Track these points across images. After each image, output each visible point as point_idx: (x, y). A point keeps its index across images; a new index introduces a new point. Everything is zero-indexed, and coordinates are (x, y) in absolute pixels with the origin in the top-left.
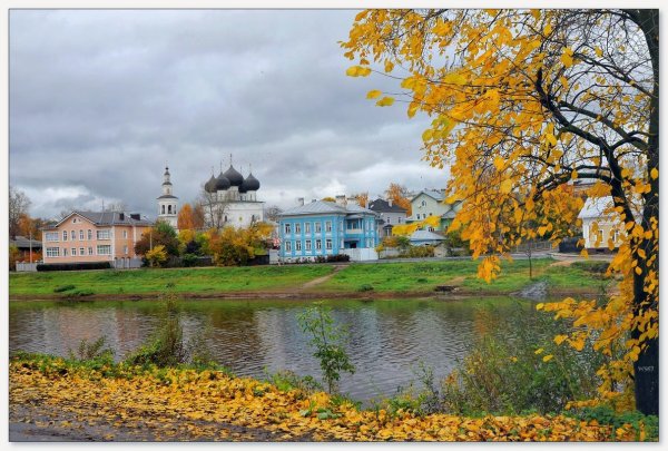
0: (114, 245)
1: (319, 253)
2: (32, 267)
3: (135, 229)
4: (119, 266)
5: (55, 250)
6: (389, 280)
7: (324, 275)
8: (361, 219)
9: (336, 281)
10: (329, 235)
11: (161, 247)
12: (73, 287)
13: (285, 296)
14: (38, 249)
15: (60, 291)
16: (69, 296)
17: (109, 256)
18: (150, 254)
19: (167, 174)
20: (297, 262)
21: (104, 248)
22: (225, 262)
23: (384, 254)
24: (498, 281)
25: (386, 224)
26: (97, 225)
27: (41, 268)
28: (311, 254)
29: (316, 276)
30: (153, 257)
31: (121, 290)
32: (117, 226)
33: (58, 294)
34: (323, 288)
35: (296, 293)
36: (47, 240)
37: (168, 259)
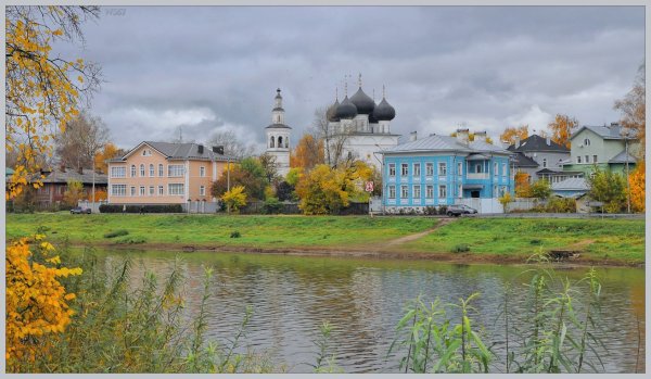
0: (187, 184)
1: (430, 202)
2: (95, 207)
3: (215, 165)
4: (192, 210)
5: (121, 188)
6: (495, 239)
7: (423, 230)
8: (487, 161)
9: (431, 238)
10: (443, 179)
11: (241, 189)
12: (126, 233)
13: (361, 254)
14: (103, 186)
15: (109, 237)
16: (117, 243)
17: (182, 198)
18: (228, 196)
19: (279, 97)
20: (402, 213)
21: (177, 187)
22: (314, 209)
23: (512, 206)
24: (635, 247)
25: (542, 167)
26: (170, 159)
27: (104, 209)
28: (418, 204)
29: (412, 231)
30: (230, 200)
31: (177, 238)
32: (192, 160)
33: (107, 240)
34: (411, 247)
35: (375, 251)
36: (113, 176)
37: (249, 204)
